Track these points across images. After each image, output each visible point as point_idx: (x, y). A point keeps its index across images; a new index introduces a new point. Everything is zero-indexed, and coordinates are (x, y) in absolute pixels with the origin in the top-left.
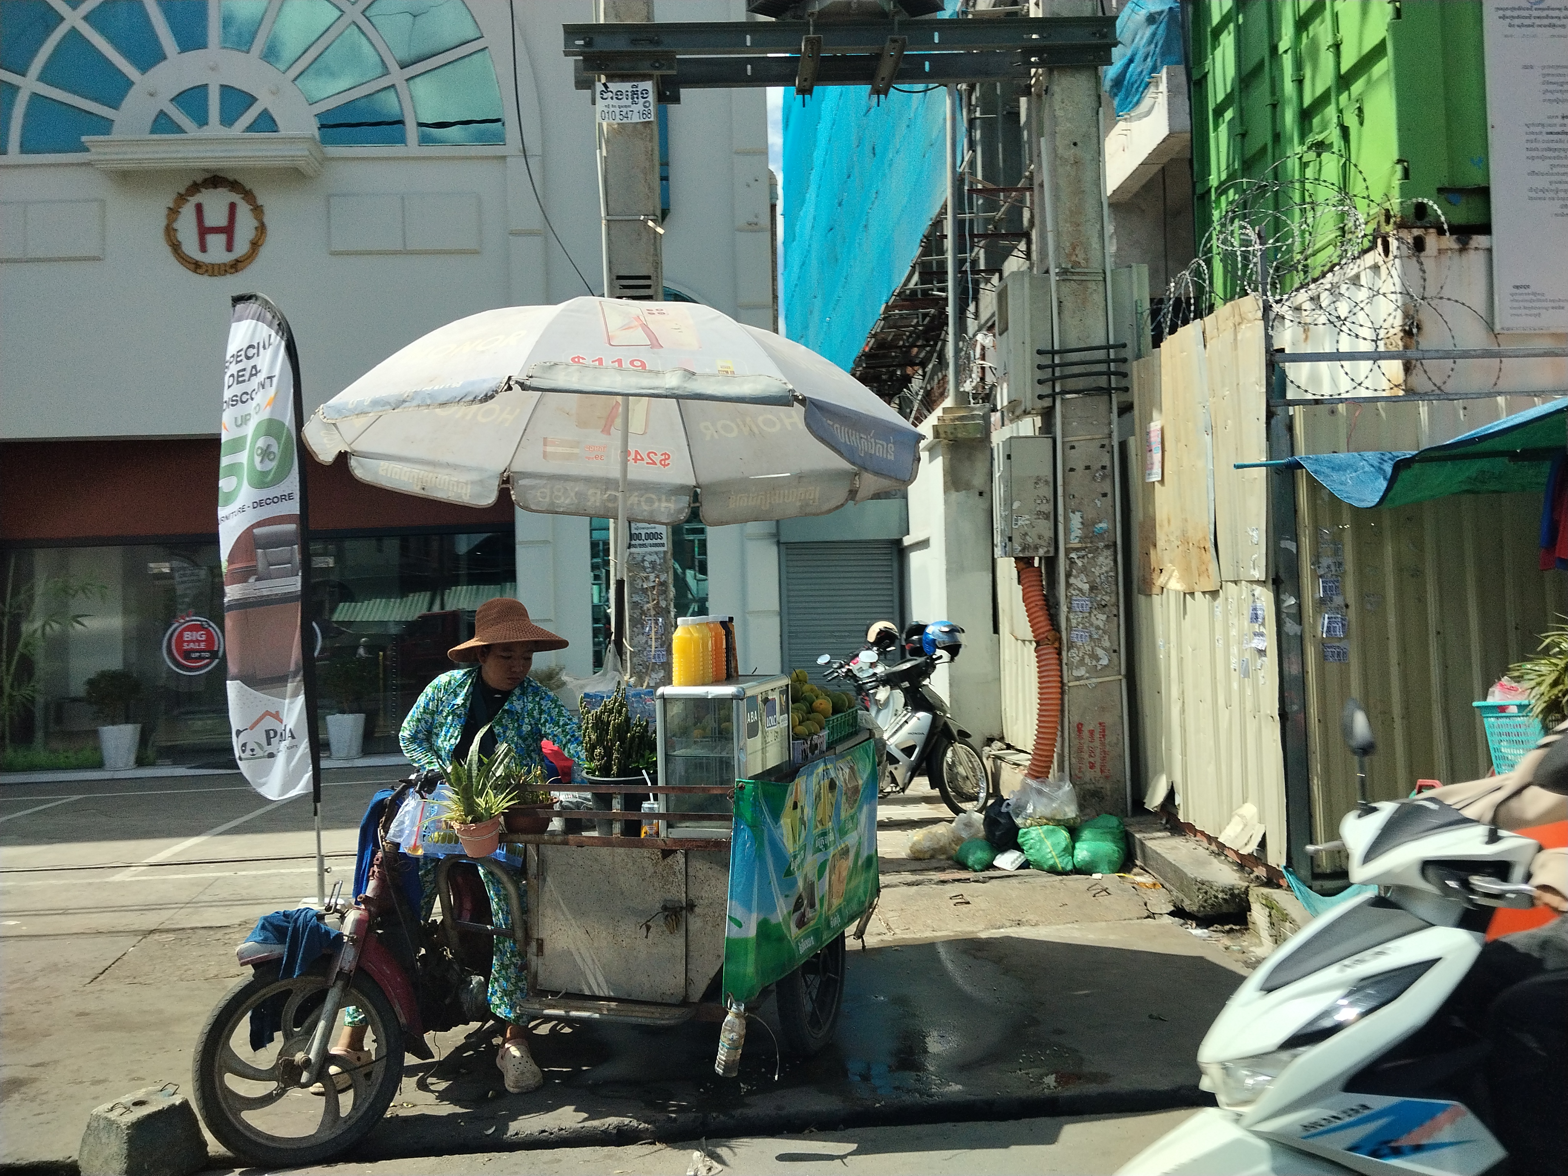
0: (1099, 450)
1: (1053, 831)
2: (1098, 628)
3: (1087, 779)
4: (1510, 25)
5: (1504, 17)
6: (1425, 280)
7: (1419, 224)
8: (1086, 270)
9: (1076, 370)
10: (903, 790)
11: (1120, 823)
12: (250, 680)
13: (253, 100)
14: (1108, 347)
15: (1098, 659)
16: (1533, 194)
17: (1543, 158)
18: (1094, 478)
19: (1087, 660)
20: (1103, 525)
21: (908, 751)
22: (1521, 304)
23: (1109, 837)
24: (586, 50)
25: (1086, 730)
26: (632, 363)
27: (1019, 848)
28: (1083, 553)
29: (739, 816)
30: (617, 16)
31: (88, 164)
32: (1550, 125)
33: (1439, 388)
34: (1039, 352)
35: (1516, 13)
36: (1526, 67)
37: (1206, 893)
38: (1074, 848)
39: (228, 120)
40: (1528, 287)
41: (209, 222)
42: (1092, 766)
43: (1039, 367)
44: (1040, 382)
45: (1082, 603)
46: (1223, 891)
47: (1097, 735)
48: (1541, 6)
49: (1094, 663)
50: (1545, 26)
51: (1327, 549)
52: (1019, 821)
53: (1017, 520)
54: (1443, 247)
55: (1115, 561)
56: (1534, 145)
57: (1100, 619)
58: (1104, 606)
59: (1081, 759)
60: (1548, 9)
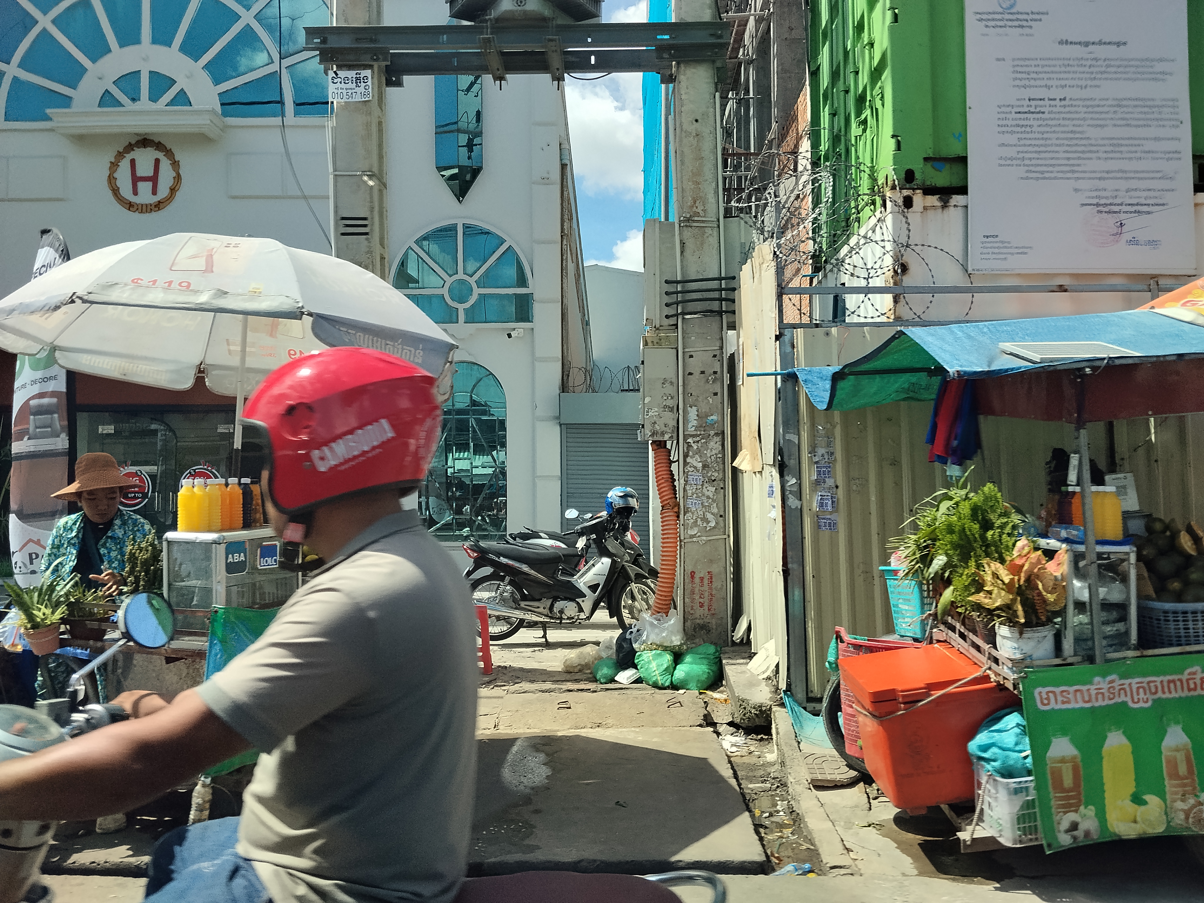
0: (711, 358)
1: (659, 655)
2: (708, 497)
3: (697, 616)
4: (987, 26)
5: (981, 20)
6: (909, 231)
7: (908, 186)
8: (704, 219)
9: (694, 296)
10: (589, 618)
11: (717, 651)
12: (22, 516)
13: (174, 82)
14: (720, 279)
15: (708, 522)
16: (1002, 162)
17: (1012, 132)
18: (707, 381)
19: (699, 522)
20: (714, 417)
21: (593, 588)
22: (990, 250)
23: (705, 662)
24: (323, 46)
25: (697, 576)
26: (180, 284)
27: (635, 667)
28: (698, 439)
29: (213, 633)
30: (346, 21)
31: (52, 130)
32: (1019, 106)
33: (919, 317)
34: (667, 282)
35: (991, 17)
36: (998, 60)
37: (745, 708)
38: (675, 668)
39: (154, 98)
40: (997, 236)
41: (140, 173)
42: (702, 605)
43: (667, 293)
44: (667, 305)
45: (696, 477)
46: (754, 708)
47: (706, 581)
48: (1012, 11)
49: (705, 525)
50: (1015, 27)
51: (821, 441)
52: (635, 646)
53: (648, 412)
54: (928, 204)
55: (723, 445)
56: (1004, 122)
57: (710, 490)
58: (714, 481)
59: (693, 600)
60: (1018, 13)
